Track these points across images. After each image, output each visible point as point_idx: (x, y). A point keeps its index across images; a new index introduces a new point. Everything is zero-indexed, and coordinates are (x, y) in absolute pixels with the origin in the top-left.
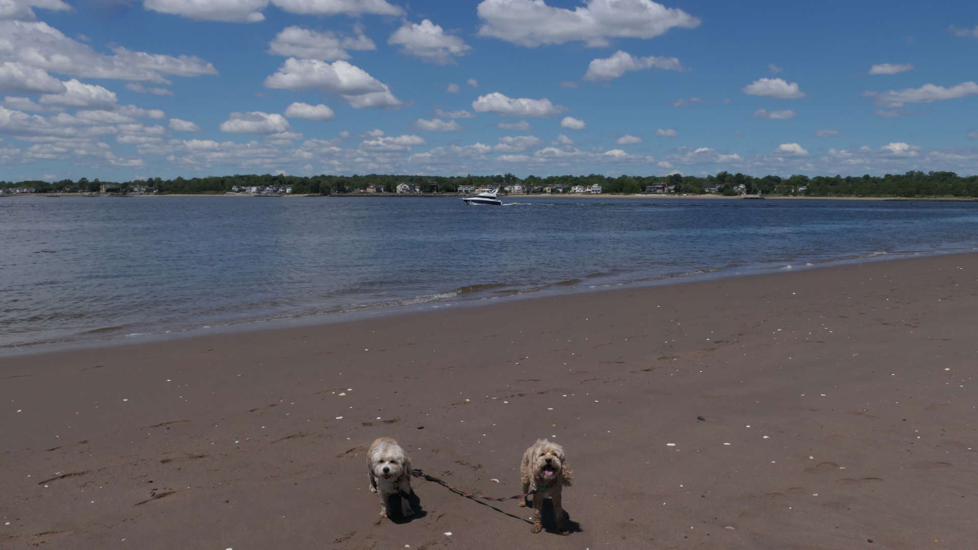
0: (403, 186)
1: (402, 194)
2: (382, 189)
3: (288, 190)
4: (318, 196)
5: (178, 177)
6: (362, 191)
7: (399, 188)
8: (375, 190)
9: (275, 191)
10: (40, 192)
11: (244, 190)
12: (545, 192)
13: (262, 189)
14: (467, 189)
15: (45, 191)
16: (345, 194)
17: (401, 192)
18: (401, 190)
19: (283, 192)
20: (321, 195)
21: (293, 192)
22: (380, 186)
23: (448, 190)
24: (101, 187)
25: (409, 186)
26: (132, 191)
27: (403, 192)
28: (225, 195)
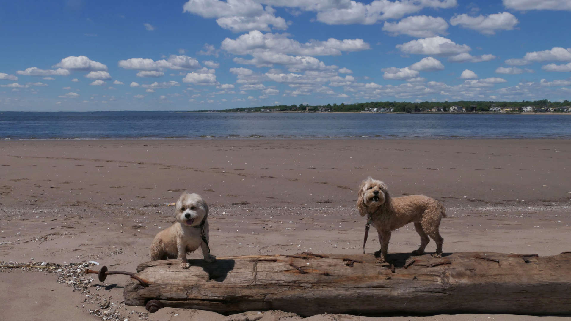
0: (453, 108)
1: (453, 112)
2: (442, 110)
3: (392, 110)
4: (404, 113)
5: (342, 103)
6: (429, 110)
7: (451, 109)
8: (436, 110)
9: (385, 111)
10: (282, 111)
11: (371, 110)
12: (550, 111)
13: (379, 109)
14: (495, 110)
15: (284, 110)
16: (419, 112)
17: (452, 111)
18: (453, 110)
19: (389, 111)
20: (406, 113)
21: (394, 111)
22: (440, 108)
23: (483, 110)
24: (307, 108)
25: (457, 108)
26: (318, 110)
27: (453, 111)
28: (360, 112)
